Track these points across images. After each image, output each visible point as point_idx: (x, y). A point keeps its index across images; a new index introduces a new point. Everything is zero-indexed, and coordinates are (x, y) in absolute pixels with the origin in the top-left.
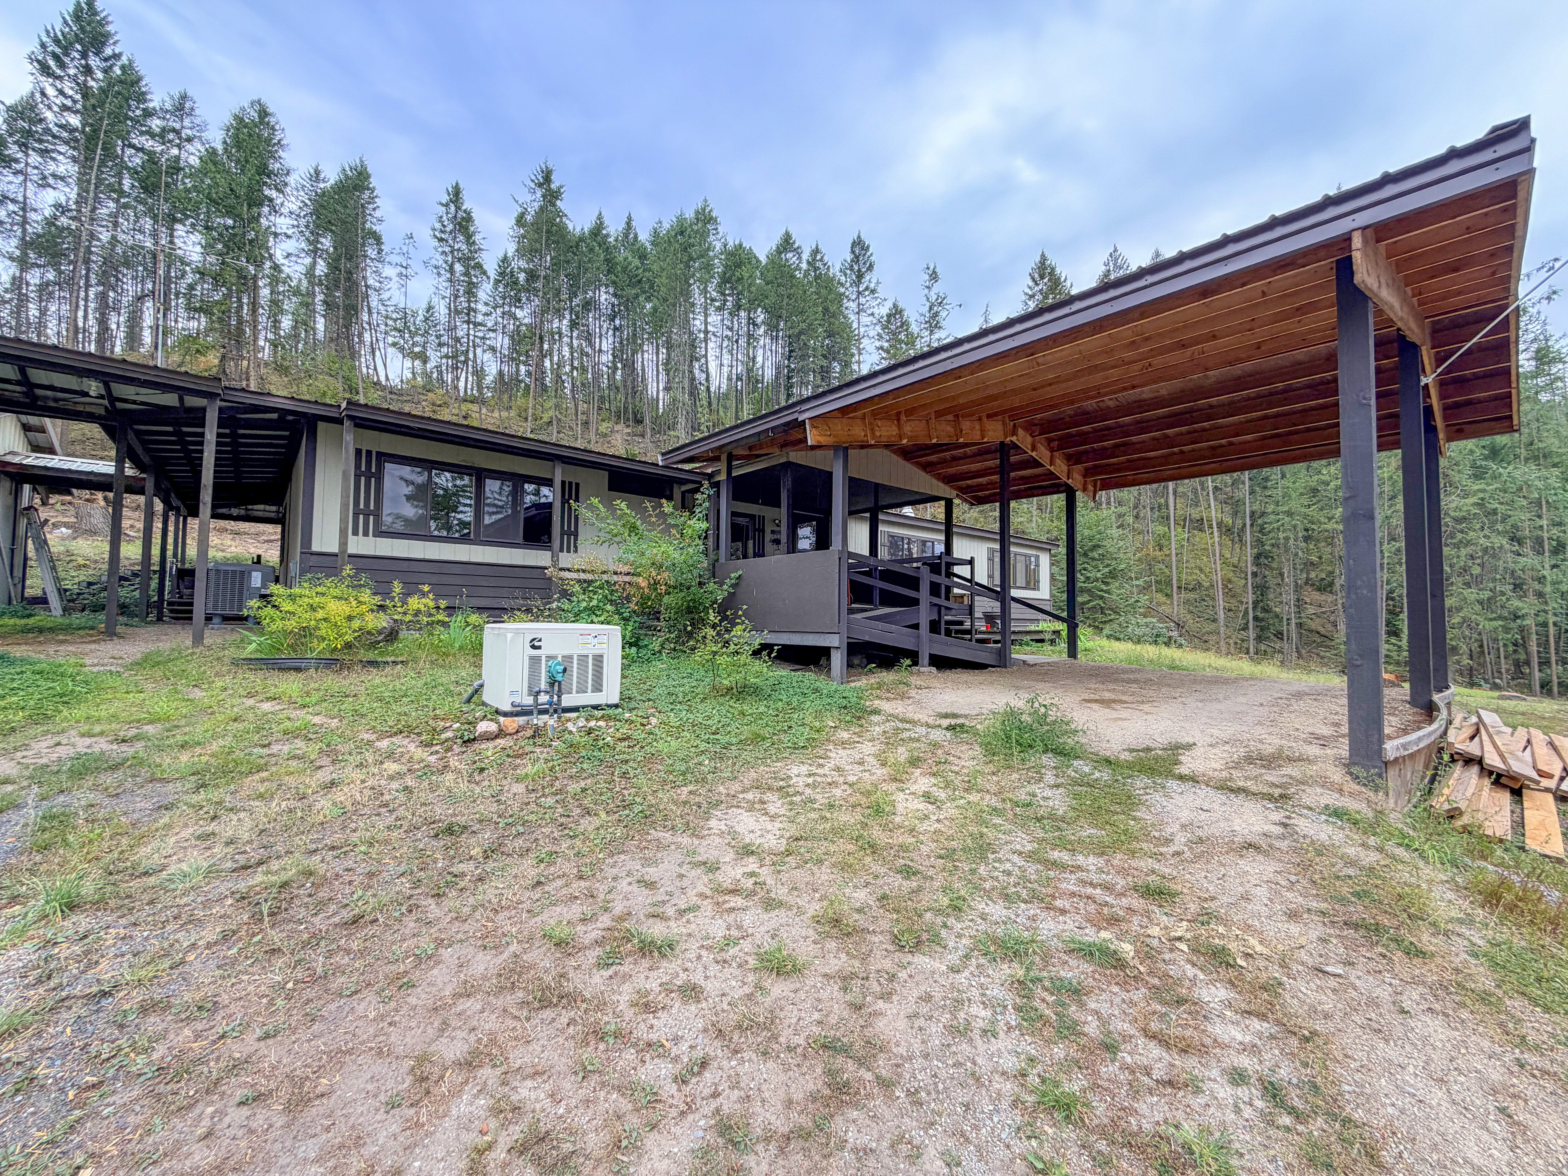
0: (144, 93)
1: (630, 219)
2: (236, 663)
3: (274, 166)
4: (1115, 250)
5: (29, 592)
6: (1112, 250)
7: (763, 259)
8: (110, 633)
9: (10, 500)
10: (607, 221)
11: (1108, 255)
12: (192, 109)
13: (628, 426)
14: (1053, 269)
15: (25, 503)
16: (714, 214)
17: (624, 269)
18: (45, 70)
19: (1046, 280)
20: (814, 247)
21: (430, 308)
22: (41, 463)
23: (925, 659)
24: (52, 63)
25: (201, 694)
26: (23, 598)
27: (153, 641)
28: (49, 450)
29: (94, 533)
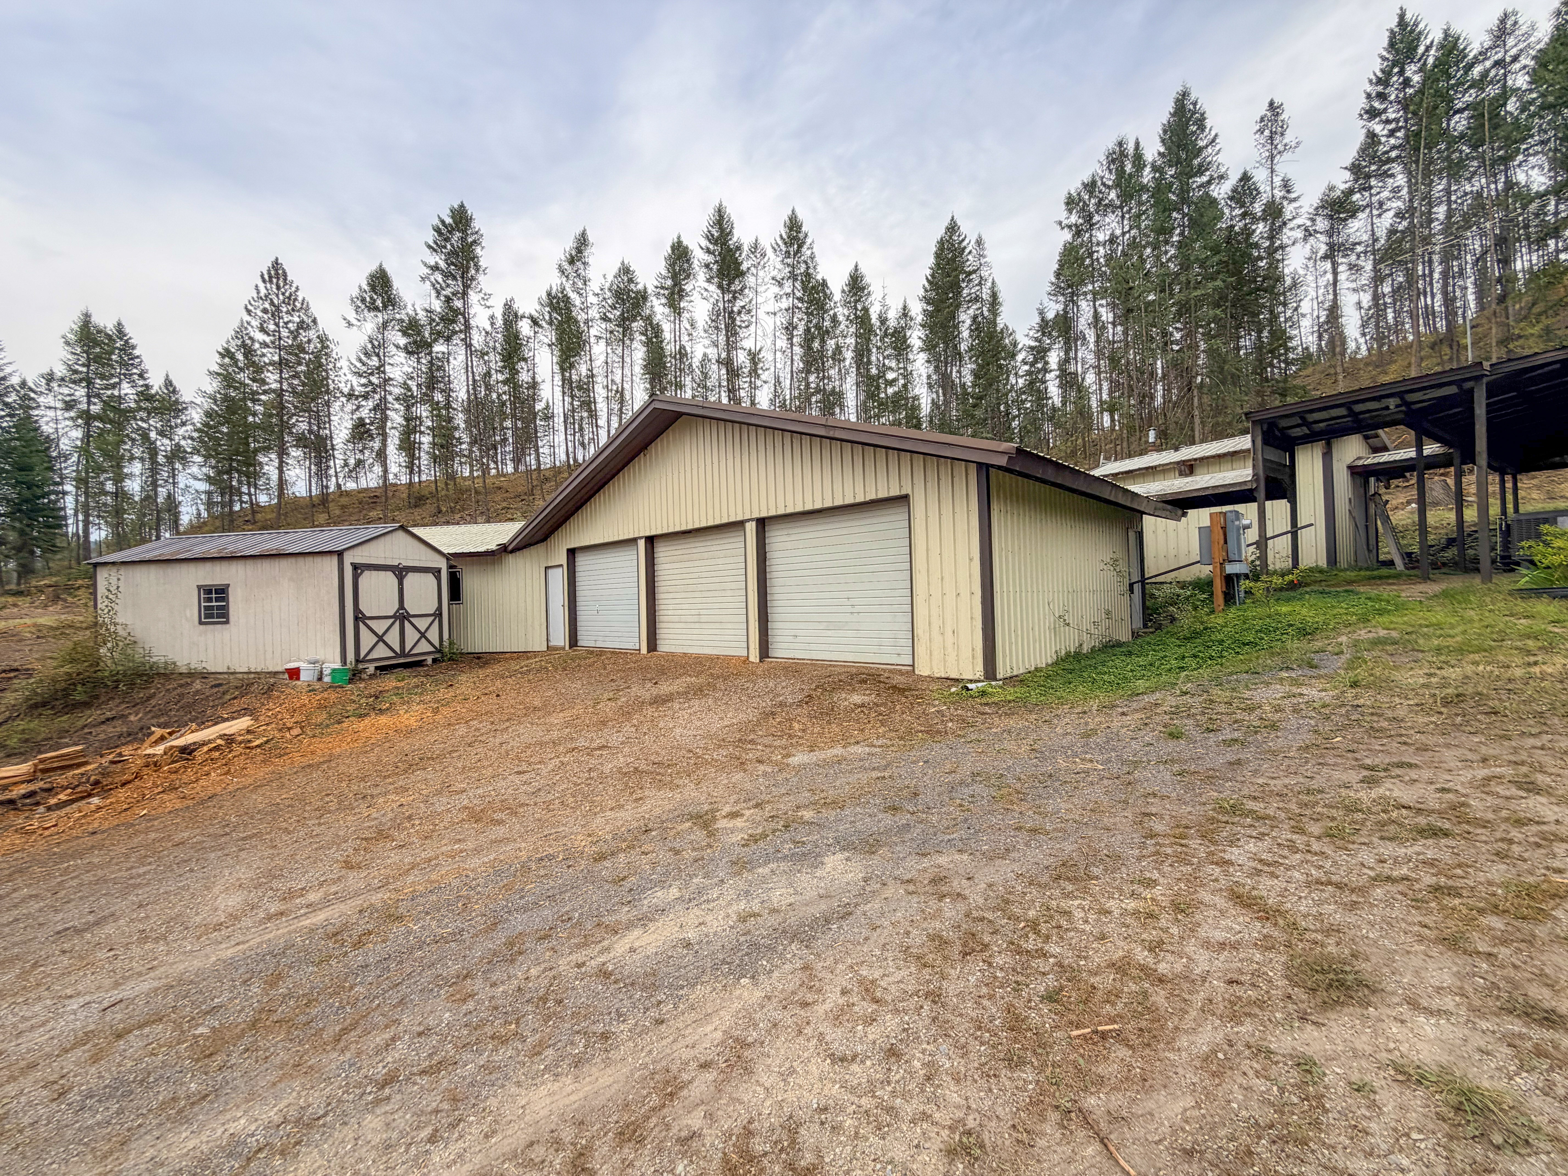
0: (1463, 51)
2: (1511, 593)
5: (1382, 557)
8: (1426, 578)
9: (1362, 490)
15: (1372, 491)
18: (1373, 114)
22: (1376, 461)
24: (1377, 104)
25: (1472, 613)
26: (1378, 561)
27: (1457, 583)
28: (1385, 449)
29: (1436, 504)
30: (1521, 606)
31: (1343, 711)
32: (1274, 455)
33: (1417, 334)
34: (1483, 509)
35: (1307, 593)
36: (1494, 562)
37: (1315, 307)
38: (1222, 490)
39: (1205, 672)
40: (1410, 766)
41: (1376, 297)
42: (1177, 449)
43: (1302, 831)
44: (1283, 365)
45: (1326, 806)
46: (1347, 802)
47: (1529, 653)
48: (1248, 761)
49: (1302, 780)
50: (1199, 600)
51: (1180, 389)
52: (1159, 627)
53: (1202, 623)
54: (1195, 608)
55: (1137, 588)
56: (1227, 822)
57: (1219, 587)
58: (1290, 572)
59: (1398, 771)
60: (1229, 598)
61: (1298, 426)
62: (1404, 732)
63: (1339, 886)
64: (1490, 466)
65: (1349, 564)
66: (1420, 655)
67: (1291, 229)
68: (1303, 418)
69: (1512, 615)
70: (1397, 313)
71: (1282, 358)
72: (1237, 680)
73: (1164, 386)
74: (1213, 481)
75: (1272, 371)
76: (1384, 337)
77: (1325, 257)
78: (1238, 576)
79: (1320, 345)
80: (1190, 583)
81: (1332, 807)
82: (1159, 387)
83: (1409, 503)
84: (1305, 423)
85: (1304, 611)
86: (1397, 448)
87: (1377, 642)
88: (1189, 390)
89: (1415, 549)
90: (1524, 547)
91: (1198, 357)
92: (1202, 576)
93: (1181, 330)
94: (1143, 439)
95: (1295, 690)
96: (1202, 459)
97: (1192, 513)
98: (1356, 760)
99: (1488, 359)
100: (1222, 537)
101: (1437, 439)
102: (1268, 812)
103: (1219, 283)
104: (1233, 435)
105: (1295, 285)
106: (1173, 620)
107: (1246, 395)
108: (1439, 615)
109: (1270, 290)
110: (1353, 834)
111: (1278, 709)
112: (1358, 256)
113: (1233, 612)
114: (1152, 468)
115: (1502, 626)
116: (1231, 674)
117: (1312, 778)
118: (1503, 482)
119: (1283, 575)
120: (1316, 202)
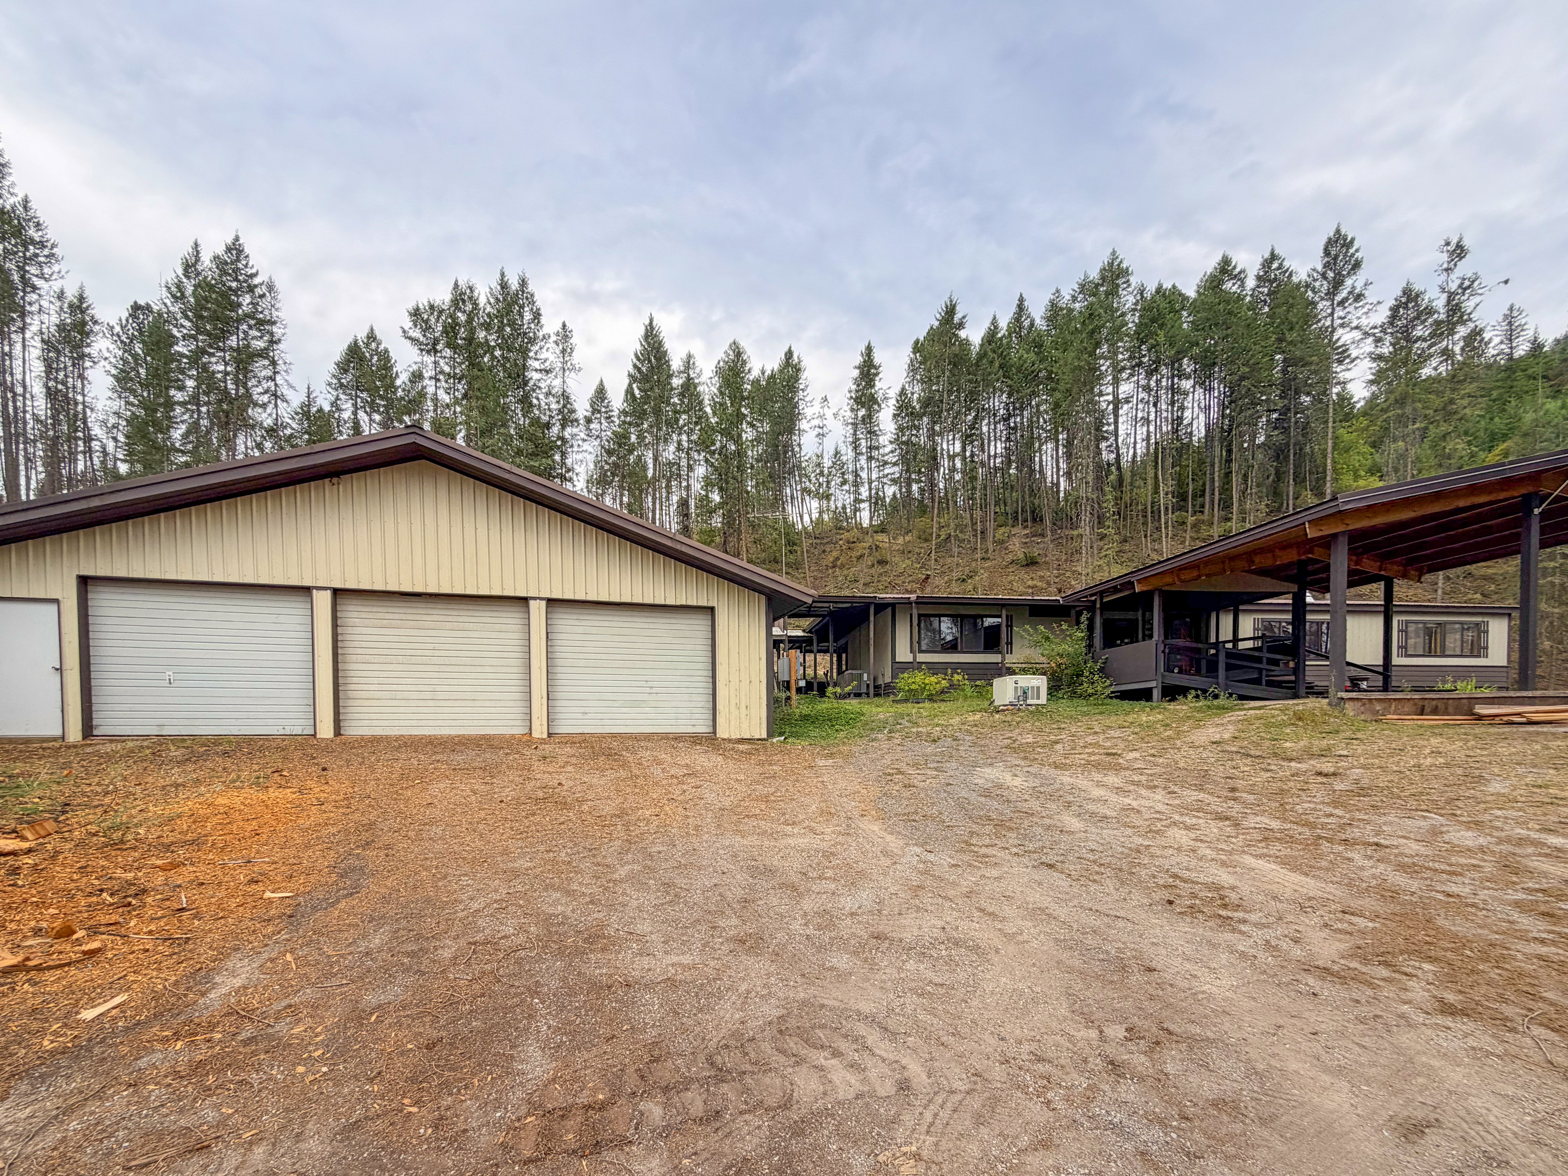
1: (1021, 300)
7: (1192, 293)
13: (1025, 527)
16: (1124, 265)
17: (1019, 370)
20: (1266, 257)
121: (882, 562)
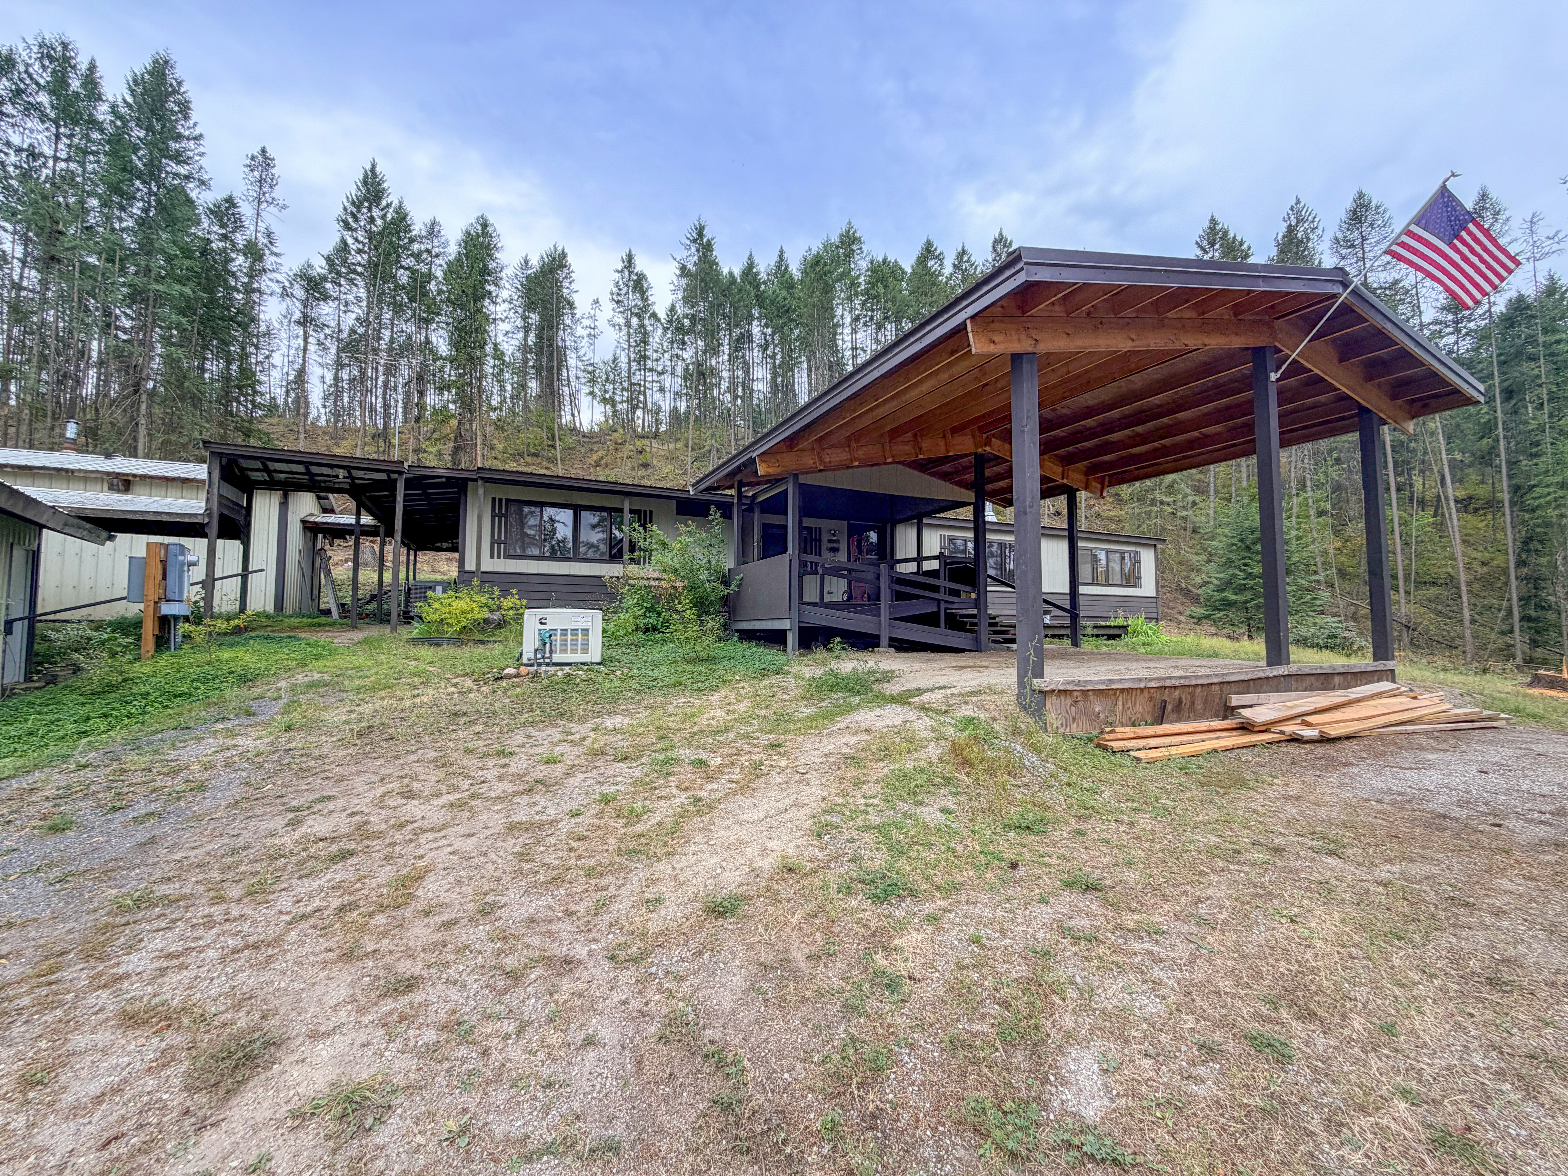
0: (409, 225)
1: (782, 252)
2: (407, 641)
3: (492, 265)
4: (1298, 202)
5: (322, 607)
6: (1293, 203)
7: (909, 270)
8: (354, 627)
9: (311, 544)
10: (756, 261)
11: (1288, 209)
12: (439, 232)
14: (1226, 233)
15: (319, 547)
16: (857, 235)
18: (347, 227)
19: (1217, 246)
20: (960, 249)
21: (615, 360)
22: (324, 520)
23: (884, 641)
24: (350, 220)
25: (382, 656)
26: (319, 610)
27: (374, 631)
28: (332, 511)
29: (366, 565)
30: (413, 651)
31: (276, 757)
32: (230, 492)
33: (364, 422)
34: (396, 575)
35: (252, 638)
36: (399, 615)
37: (286, 364)
38: (165, 518)
39: (118, 735)
40: (329, 798)
41: (336, 378)
42: (108, 456)
43: (220, 899)
44: (250, 406)
45: (251, 862)
46: (271, 851)
47: (415, 687)
48: (166, 835)
49: (227, 841)
50: (120, 645)
51: (123, 387)
52: (53, 680)
53: (121, 673)
54: (113, 655)
55: (19, 628)
56: (128, 924)
57: (149, 630)
58: (236, 616)
59: (319, 807)
60: (162, 642)
61: (258, 470)
62: (327, 767)
63: (255, 947)
64: (403, 542)
65: (294, 611)
66: (345, 695)
67: (270, 279)
68: (264, 464)
69: (407, 658)
70: (352, 399)
71: (250, 398)
72: (161, 740)
73: (99, 374)
74: (155, 505)
75: (237, 408)
76: (339, 415)
77: (298, 323)
78: (176, 618)
79: (286, 401)
80: (110, 623)
81: (256, 861)
82: (92, 372)
83: (346, 561)
84: (266, 469)
85: (247, 657)
86: (341, 512)
87: (311, 685)
88: (136, 392)
89: (348, 601)
90: (418, 607)
91: (152, 358)
92: (129, 615)
93: (132, 319)
94: (57, 430)
95: (230, 742)
96: (144, 477)
97: (123, 539)
98: (284, 804)
99: (407, 460)
100: (160, 572)
101: (371, 513)
102: (184, 890)
103: (187, 290)
104: (185, 460)
105: (268, 334)
106: (77, 669)
107: (207, 421)
108: (361, 659)
109: (244, 327)
110: (275, 883)
111: (208, 767)
112: (326, 338)
113: (165, 659)
114: (67, 471)
115: (400, 667)
116: (155, 733)
117: (238, 835)
118: (408, 555)
119: (228, 620)
120: (296, 269)
121: (645, 466)
